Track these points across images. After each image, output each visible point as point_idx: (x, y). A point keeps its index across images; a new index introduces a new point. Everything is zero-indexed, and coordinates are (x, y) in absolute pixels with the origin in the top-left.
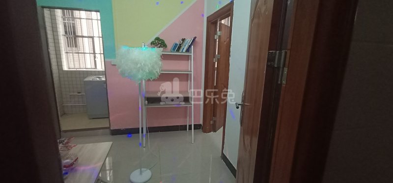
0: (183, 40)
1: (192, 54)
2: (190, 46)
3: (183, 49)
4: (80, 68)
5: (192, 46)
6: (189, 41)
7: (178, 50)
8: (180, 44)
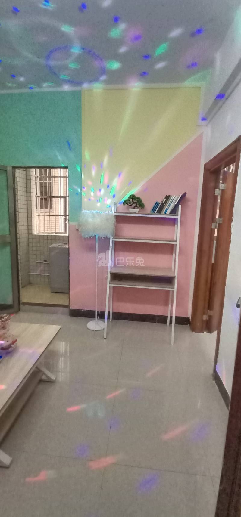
0: (168, 197)
1: (179, 217)
2: (176, 206)
3: (167, 209)
4: (50, 233)
5: (180, 206)
6: (175, 199)
7: (159, 212)
8: (163, 204)
